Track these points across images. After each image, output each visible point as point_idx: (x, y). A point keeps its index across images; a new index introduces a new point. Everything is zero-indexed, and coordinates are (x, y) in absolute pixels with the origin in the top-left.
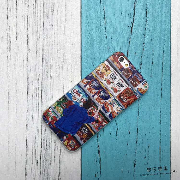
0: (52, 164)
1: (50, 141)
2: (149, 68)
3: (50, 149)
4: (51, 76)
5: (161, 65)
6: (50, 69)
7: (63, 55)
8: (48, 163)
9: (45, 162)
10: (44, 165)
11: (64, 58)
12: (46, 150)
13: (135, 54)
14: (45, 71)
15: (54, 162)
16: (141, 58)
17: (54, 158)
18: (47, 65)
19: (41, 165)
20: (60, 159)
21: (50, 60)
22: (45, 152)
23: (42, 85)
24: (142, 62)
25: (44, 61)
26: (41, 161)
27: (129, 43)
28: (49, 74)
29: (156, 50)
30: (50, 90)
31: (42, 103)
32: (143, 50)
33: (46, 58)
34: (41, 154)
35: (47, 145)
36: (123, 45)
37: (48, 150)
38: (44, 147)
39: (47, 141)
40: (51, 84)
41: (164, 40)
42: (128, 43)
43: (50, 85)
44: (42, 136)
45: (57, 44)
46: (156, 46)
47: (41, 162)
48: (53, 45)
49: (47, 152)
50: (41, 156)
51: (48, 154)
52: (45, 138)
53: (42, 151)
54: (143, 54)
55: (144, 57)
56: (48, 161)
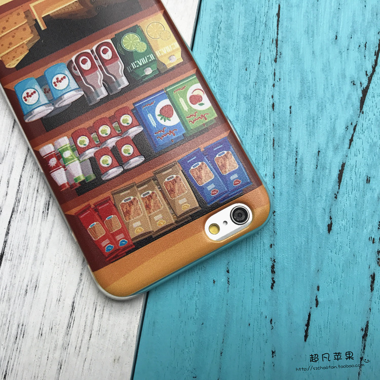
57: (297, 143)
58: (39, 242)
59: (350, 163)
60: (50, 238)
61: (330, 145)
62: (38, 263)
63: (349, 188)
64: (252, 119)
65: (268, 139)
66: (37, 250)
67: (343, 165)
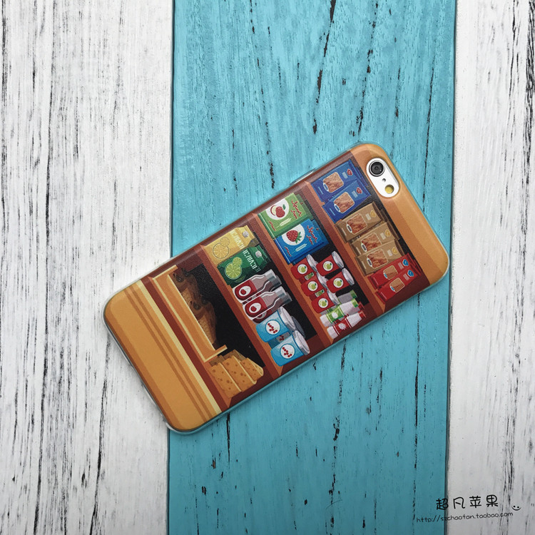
0: (77, 425)
1: (73, 356)
2: (385, 130)
3: (73, 381)
4: (76, 149)
5: (423, 120)
6: (73, 128)
7: (115, 84)
8: (65, 422)
9: (57, 420)
10: (54, 429)
11: (120, 95)
12: (60, 382)
13: (344, 83)
14: (58, 135)
15: (86, 421)
16: (361, 97)
17: (84, 409)
18: (66, 116)
19: (42, 430)
20: (102, 411)
21: (74, 100)
22: (56, 390)
23: (48, 177)
24: (366, 109)
25: (57, 104)
26: (43, 416)
27: (326, 49)
28: (71, 143)
29: (409, 71)
30: (72, 194)
31: (48, 236)
32: (369, 71)
33: (64, 92)
34: (44, 396)
35: (62, 367)
36: (305, 54)
37: (66, 382)
38: (54, 374)
39: (62, 356)
40: (75, 175)
41: (435, 41)
42: (322, 50)
43: (73, 179)
44: (46, 339)
45: (96, 50)
46: (410, 62)
47: (43, 420)
48: (85, 53)
49: (62, 389)
50: (43, 401)
51: (66, 395)
52: (57, 345)
53: (48, 386)
54: (368, 85)
55: (371, 94)
56: (65, 416)
57: (278, 59)
58: (75, 180)
59: (327, 69)
60: (84, 175)
61: (308, 57)
62: (78, 197)
63: (328, 92)
64: (237, 44)
65: (253, 60)
66: (75, 186)
67: (321, 73)
